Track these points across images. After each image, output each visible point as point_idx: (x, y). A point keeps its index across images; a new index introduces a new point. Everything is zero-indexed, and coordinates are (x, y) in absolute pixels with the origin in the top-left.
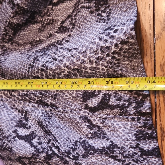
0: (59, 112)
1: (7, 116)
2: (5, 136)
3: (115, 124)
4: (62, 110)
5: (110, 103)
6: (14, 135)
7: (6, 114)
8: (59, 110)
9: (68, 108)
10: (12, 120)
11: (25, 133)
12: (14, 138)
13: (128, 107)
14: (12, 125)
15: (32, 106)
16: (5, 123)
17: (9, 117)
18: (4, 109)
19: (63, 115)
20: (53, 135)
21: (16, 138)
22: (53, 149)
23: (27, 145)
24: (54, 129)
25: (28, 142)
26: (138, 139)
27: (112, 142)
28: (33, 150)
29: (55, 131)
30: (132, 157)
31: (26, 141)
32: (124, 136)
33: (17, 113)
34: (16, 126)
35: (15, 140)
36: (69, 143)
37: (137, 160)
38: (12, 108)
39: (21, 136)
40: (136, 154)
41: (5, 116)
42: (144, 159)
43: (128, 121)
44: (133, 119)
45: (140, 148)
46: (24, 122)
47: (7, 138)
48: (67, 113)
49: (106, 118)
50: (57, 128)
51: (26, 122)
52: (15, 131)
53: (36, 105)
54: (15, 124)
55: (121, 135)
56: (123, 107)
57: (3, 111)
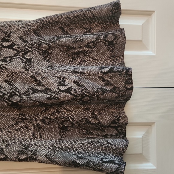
0: (85, 76)
1: (51, 81)
2: (53, 92)
3: (116, 78)
4: (87, 75)
5: (114, 70)
6: (58, 90)
7: (50, 80)
8: (86, 74)
9: (91, 73)
10: (54, 82)
11: (65, 88)
12: (58, 92)
13: (122, 72)
14: (55, 85)
15: (68, 74)
16: (51, 85)
17: (53, 81)
18: (48, 77)
19: (88, 77)
20: (84, 87)
21: (60, 92)
22: (85, 93)
23: (68, 94)
24: (84, 84)
25: (68, 93)
26: (125, 84)
27: (114, 86)
28: (72, 96)
29: (86, 85)
30: (122, 91)
31: (66, 93)
32: (119, 83)
33: (56, 79)
34: (58, 86)
35: (59, 93)
36: (94, 89)
37: (124, 92)
38: (53, 76)
39: (62, 90)
40: (124, 89)
41: (50, 81)
42: (127, 91)
43: (122, 77)
44: (124, 77)
45: (126, 87)
46: (62, 83)
47: (54, 93)
48: (91, 75)
49: (112, 77)
50: (86, 83)
51: (64, 83)
52: (58, 89)
53: (71, 74)
54: (57, 84)
55: (118, 82)
56: (120, 72)
57: (48, 78)
